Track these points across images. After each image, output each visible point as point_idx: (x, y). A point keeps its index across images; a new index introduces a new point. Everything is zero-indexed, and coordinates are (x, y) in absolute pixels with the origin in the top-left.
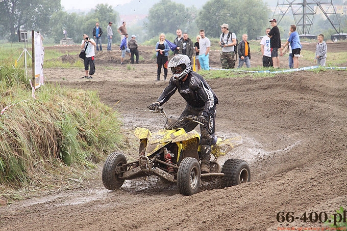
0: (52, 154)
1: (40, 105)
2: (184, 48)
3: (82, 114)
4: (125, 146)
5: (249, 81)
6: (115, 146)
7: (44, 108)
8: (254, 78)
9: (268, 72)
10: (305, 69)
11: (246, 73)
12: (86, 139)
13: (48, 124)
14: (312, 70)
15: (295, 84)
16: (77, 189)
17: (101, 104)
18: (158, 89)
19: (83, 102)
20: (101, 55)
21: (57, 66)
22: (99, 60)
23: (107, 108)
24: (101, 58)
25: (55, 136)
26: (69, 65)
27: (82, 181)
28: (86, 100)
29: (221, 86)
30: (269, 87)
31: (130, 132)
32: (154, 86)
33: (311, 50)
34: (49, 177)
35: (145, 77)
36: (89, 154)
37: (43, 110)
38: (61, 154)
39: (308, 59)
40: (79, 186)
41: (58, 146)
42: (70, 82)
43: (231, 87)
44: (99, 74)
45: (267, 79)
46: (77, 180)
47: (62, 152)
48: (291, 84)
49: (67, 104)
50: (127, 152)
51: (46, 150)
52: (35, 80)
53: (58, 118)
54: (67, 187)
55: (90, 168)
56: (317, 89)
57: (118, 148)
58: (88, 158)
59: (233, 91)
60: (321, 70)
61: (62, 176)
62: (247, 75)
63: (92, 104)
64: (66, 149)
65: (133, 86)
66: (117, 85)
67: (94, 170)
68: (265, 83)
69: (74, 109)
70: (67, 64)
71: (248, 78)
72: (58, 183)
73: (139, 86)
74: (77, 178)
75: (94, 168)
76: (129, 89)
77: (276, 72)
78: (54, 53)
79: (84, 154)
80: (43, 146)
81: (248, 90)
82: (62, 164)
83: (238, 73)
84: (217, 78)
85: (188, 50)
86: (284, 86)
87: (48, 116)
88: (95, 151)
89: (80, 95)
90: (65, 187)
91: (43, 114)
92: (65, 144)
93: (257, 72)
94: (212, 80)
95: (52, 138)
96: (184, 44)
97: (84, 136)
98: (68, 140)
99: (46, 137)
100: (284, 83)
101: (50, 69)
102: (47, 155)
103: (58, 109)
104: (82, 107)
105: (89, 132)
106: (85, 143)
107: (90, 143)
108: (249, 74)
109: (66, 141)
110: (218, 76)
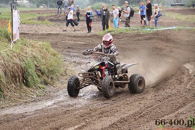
0: (19, 81)
1: (13, 53)
2: (104, 14)
3: (39, 57)
4: (64, 74)
5: (139, 35)
6: (58, 74)
7: (15, 54)
8: (141, 33)
9: (150, 29)
10: (170, 28)
11: (137, 30)
12: (40, 71)
13: (17, 64)
14: (174, 29)
15: (164, 37)
16: (32, 101)
17: (52, 50)
18: (88, 39)
19: (41, 49)
20: (60, 16)
21: (34, 23)
22: (59, 19)
23: (55, 52)
24: (60, 18)
25: (21, 71)
26: (41, 23)
27: (35, 96)
28: (43, 48)
29: (123, 38)
30: (150, 39)
31: (69, 65)
32: (86, 37)
33: (180, 13)
34: (17, 95)
35: (83, 30)
36: (42, 80)
37: (15, 56)
38: (24, 81)
39: (178, 19)
40: (33, 100)
41: (23, 76)
42: (40, 33)
43: (128, 38)
44: (57, 28)
45: (148, 34)
46: (32, 96)
47: (25, 80)
48: (162, 37)
49: (30, 52)
50: (65, 78)
51: (16, 79)
52: (13, 37)
53: (23, 60)
54: (26, 101)
55: (41, 88)
56: (176, 40)
57: (60, 75)
58: (41, 83)
59: (129, 40)
60: (179, 29)
61: (24, 94)
62: (138, 31)
63: (46, 50)
64: (27, 78)
65: (75, 37)
66: (65, 36)
67: (44, 90)
68: (148, 36)
69: (34, 54)
70: (40, 22)
71: (138, 33)
72: (22, 98)
73: (78, 37)
74: (33, 95)
75: (44, 88)
76: (72, 38)
77: (155, 30)
78: (34, 15)
79: (39, 80)
80: (14, 77)
81: (138, 40)
82: (24, 87)
83: (133, 30)
84: (121, 33)
85: (106, 16)
86: (158, 39)
87: (18, 59)
88: (46, 78)
89: (39, 45)
90: (25, 101)
91: (15, 58)
92: (27, 75)
93: (144, 29)
94: (118, 34)
95: (19, 72)
96: (105, 12)
97: (39, 69)
98: (29, 73)
99: (16, 71)
100: (158, 37)
101: (30, 25)
102: (16, 82)
103: (24, 55)
104: (40, 52)
105: (42, 67)
106: (40, 74)
107: (43, 74)
108: (140, 31)
109: (27, 74)
110: (122, 32)
